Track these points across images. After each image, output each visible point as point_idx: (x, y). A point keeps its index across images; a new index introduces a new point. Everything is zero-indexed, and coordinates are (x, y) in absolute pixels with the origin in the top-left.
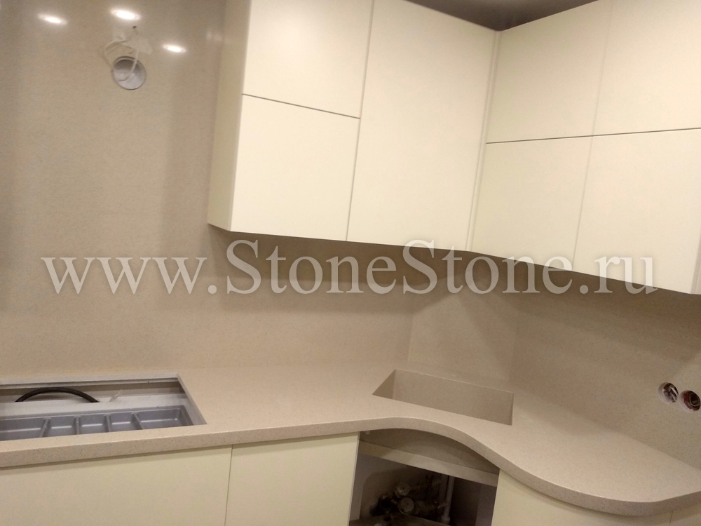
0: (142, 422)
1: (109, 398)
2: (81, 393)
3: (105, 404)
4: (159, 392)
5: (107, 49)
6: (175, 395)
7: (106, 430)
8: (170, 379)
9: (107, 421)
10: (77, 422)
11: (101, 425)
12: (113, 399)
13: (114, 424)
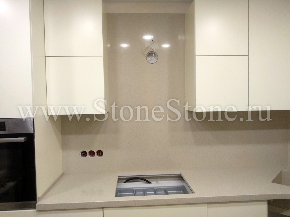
0: (169, 192)
1: (156, 182)
2: (145, 179)
3: (154, 184)
4: (174, 180)
5: (144, 50)
6: (180, 181)
7: (156, 194)
8: (178, 174)
9: (155, 191)
10: (145, 191)
11: (153, 192)
12: (157, 182)
13: (158, 192)
